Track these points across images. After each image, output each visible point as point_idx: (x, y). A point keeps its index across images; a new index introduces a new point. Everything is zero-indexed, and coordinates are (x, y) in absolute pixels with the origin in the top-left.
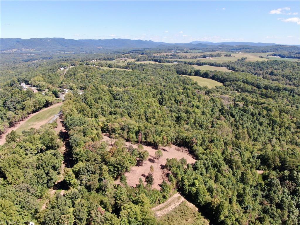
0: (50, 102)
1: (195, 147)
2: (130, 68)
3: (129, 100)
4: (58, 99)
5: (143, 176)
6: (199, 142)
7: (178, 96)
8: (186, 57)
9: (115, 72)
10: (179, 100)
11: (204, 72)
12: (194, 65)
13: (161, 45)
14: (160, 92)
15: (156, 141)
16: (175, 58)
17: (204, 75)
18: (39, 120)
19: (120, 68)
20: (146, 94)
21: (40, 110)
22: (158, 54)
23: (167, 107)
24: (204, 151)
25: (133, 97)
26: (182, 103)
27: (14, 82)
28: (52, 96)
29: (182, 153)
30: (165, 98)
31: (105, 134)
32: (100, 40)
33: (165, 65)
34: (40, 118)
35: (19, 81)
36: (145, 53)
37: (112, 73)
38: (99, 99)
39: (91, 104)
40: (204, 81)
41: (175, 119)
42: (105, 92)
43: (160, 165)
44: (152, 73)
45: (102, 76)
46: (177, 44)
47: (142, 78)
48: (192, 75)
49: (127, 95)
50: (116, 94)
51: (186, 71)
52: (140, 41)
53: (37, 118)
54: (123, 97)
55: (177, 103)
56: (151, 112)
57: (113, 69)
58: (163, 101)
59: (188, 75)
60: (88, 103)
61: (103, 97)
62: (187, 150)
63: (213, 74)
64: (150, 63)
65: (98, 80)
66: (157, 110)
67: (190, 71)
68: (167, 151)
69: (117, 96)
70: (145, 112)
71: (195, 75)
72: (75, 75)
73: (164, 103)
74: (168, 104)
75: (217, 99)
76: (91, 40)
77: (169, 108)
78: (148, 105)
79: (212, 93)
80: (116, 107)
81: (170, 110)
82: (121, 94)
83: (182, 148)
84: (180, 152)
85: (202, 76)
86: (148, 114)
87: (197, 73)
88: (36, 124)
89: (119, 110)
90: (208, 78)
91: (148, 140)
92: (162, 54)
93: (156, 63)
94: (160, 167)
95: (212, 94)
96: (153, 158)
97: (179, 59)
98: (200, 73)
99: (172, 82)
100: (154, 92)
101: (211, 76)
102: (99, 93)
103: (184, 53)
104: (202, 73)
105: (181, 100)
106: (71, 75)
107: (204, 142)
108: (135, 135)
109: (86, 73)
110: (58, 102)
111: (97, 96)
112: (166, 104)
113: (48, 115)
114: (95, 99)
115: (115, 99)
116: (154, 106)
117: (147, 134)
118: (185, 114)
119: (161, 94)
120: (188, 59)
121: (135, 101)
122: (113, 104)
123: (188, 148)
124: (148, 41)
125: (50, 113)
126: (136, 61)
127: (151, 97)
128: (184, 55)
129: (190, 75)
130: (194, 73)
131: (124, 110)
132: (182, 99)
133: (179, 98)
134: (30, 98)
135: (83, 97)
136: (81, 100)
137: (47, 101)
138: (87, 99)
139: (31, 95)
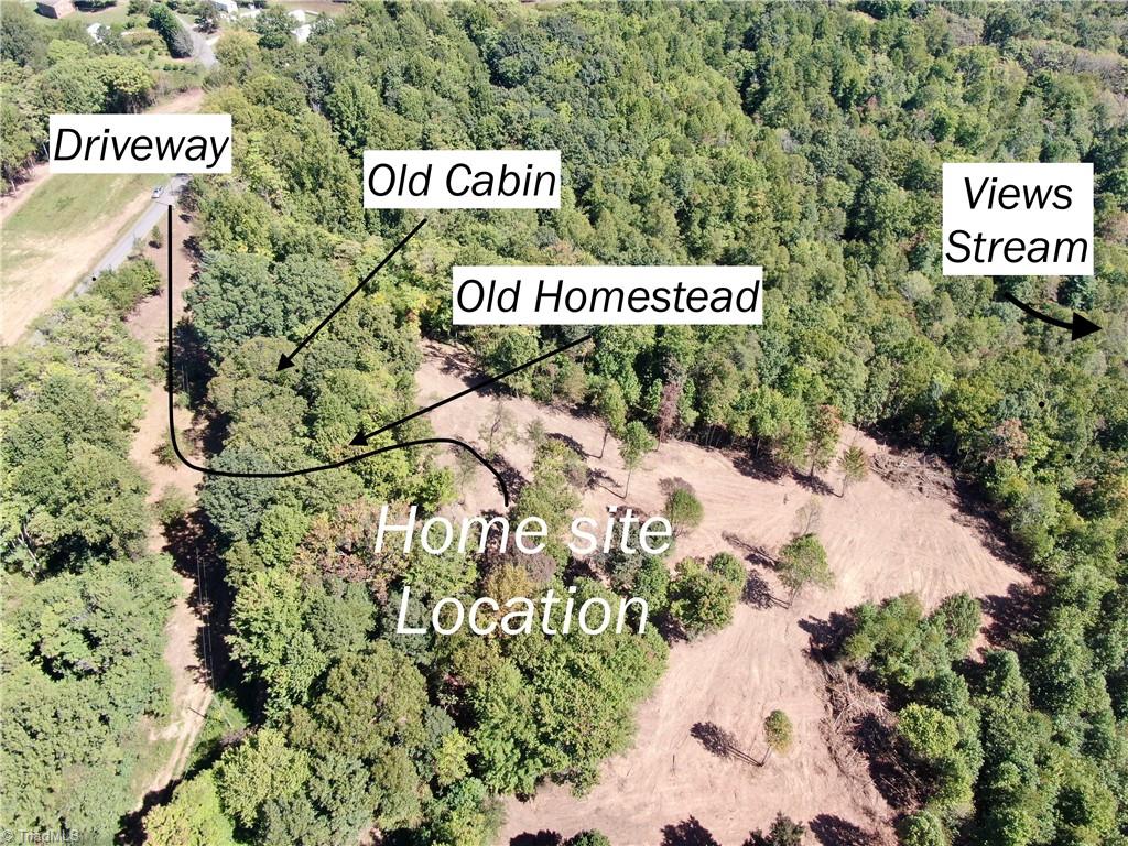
0: (130, 90)
3: (579, 84)
4: (179, 62)
6: (1042, 448)
7: (850, 58)
10: (860, 85)
14: (749, 25)
15: (771, 429)
18: (66, 225)
20: (673, 44)
23: (792, 134)
25: (598, 66)
26: (872, 105)
28: (149, 42)
29: (918, 503)
30: (778, 74)
31: (448, 350)
34: (76, 204)
38: (408, 76)
39: (358, 118)
41: (842, 219)
42: (437, 33)
43: (803, 624)
49: (565, 49)
50: (502, 44)
53: (62, 205)
54: (541, 63)
55: (843, 104)
56: (708, 170)
58: (763, 93)
60: (340, 114)
61: (431, 66)
62: (949, 478)
66: (736, 154)
68: (829, 491)
69: (507, 60)
70: (672, 178)
73: (771, 100)
74: (800, 114)
77: (808, 147)
78: (687, 127)
79: (1025, 34)
80: (506, 137)
81: (813, 157)
82: (534, 40)
84: (901, 493)
88: (46, 256)
91: (719, 415)
95: (1027, 43)
96: (753, 559)
100: (712, 26)
102: (406, 40)
105: (871, 89)
110: (181, 85)
111: (396, 59)
112: (781, 108)
114: (385, 80)
115: (498, 79)
116: (723, 132)
117: (714, 381)
118: (903, 194)
119: (750, 41)
121: (613, 96)
122: (491, 120)
127: (701, 63)
132: (876, 80)
133: (857, 73)
134: (22, 64)
135: (315, 69)
136: (298, 91)
137: (110, 85)
138: (338, 87)
139: (21, 44)
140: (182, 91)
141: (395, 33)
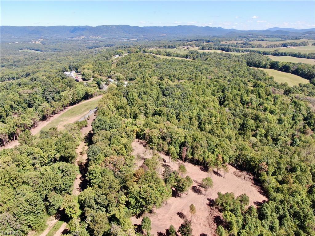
0: (89, 94)
1: (264, 176)
2: (191, 57)
3: (181, 97)
4: (100, 90)
5: (180, 216)
6: (272, 169)
7: (246, 95)
8: (260, 46)
9: (172, 61)
10: (247, 101)
11: (285, 64)
12: (270, 55)
13: (231, 32)
14: (223, 88)
15: (207, 160)
16: (247, 47)
17: (283, 68)
18: (72, 115)
19: (180, 57)
20: (203, 90)
21: (79, 102)
22: (226, 43)
23: (229, 109)
24: (279, 185)
25: (186, 93)
26: (250, 104)
27: (66, 69)
28: (95, 86)
29: (244, 182)
30: (228, 97)
31: (141, 141)
32: (165, 27)
33: (233, 55)
34: (75, 112)
35: (70, 68)
36: (211, 41)
37: (168, 63)
38: (145, 93)
39: (133, 99)
40: (283, 76)
41: (239, 126)
42: (152, 86)
43: (208, 199)
44: (215, 64)
45: (157, 65)
46: (250, 31)
47: (203, 70)
48: (267, 68)
49: (179, 90)
50: (166, 89)
51: (259, 62)
52: (208, 28)
53: (72, 112)
54: (173, 92)
55: (244, 104)
56: (207, 114)
57: (169, 58)
58: (224, 101)
59: (262, 67)
60: (129, 98)
61: (149, 91)
62: (252, 177)
63: (296, 67)
64: (215, 52)
65: (151, 70)
66: (214, 112)
67: (264, 63)
68: (221, 176)
69: (166, 92)
70: (198, 115)
71: (270, 68)
72: (127, 63)
73: (226, 103)
74: (232, 105)
75: (302, 103)
76: (156, 27)
77: (232, 112)
78: (204, 106)
79: (293, 93)
80: (163, 105)
81: (233, 114)
82: (173, 88)
83: (244, 173)
84: (240, 179)
85: (281, 70)
86: (202, 117)
87: (274, 66)
88: (67, 120)
89: (165, 110)
90: (288, 72)
91: (196, 157)
92: (231, 42)
93: (222, 52)
94: (208, 202)
95: (294, 95)
96: (199, 185)
97: (252, 47)
98: (278, 65)
99: (239, 76)
100: (214, 88)
101: (293, 69)
102: (146, 87)
103: (259, 41)
104: (281, 65)
105: (249, 101)
106: (123, 64)
107: (279, 170)
108: (178, 147)
109: (139, 61)
110: (99, 94)
111: (143, 90)
112: (228, 104)
113: (84, 109)
114: (140, 94)
115: (164, 95)
116: (212, 107)
117: (196, 149)
118: (253, 121)
119: (223, 91)
120: (263, 48)
121: (187, 99)
122: (160, 102)
123: (254, 174)
124: (217, 27)
125: (87, 107)
126: (200, 49)
127: (210, 94)
128: (259, 44)
129: (264, 67)
130: (269, 65)
131: (172, 110)
132: (251, 99)
133: (247, 98)
134: (71, 88)
135: (126, 91)
136: (122, 94)
137: (86, 92)
138: (129, 94)
139: (71, 85)
140: (100, 95)
141: (143, 85)
